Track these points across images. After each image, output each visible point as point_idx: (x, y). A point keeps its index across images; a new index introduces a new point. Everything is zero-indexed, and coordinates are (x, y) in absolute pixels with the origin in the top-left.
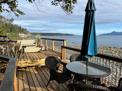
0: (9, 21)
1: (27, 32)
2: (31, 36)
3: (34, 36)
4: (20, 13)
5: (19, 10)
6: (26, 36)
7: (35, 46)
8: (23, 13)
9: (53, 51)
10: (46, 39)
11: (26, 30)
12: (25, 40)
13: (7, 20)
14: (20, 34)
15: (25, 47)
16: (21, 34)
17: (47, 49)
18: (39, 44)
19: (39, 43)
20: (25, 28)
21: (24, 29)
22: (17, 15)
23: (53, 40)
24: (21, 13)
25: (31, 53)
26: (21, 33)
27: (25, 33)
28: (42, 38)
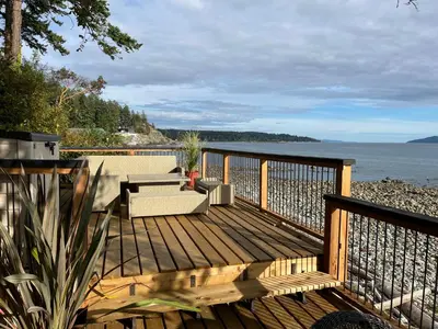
0: (90, 86)
1: (147, 125)
2: (162, 142)
3: (171, 141)
4: (120, 43)
5: (117, 30)
6: (145, 140)
7: (178, 183)
8: (133, 42)
9: (262, 211)
10: (225, 153)
11: (144, 120)
12: (138, 154)
13: (84, 85)
14: (124, 134)
15: (134, 188)
16: (129, 134)
17: (232, 202)
18: (194, 176)
19: (194, 169)
20: (140, 114)
21: (137, 117)
22: (109, 51)
23: (263, 157)
24: (125, 41)
25: (158, 220)
26: (127, 131)
27: (139, 131)
28: (204, 150)
